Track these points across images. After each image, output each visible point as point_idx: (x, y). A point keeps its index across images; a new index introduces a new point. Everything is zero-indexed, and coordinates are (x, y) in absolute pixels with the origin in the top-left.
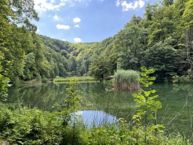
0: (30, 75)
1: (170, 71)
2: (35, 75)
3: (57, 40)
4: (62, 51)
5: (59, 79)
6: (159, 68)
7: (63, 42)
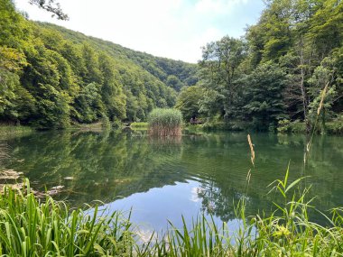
0: (90, 116)
1: (276, 113)
2: (99, 116)
3: (163, 59)
4: (170, 77)
5: (138, 124)
6: (259, 107)
7: (173, 62)
